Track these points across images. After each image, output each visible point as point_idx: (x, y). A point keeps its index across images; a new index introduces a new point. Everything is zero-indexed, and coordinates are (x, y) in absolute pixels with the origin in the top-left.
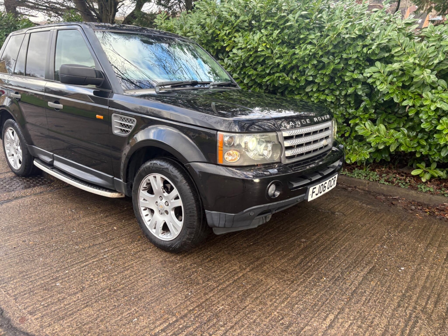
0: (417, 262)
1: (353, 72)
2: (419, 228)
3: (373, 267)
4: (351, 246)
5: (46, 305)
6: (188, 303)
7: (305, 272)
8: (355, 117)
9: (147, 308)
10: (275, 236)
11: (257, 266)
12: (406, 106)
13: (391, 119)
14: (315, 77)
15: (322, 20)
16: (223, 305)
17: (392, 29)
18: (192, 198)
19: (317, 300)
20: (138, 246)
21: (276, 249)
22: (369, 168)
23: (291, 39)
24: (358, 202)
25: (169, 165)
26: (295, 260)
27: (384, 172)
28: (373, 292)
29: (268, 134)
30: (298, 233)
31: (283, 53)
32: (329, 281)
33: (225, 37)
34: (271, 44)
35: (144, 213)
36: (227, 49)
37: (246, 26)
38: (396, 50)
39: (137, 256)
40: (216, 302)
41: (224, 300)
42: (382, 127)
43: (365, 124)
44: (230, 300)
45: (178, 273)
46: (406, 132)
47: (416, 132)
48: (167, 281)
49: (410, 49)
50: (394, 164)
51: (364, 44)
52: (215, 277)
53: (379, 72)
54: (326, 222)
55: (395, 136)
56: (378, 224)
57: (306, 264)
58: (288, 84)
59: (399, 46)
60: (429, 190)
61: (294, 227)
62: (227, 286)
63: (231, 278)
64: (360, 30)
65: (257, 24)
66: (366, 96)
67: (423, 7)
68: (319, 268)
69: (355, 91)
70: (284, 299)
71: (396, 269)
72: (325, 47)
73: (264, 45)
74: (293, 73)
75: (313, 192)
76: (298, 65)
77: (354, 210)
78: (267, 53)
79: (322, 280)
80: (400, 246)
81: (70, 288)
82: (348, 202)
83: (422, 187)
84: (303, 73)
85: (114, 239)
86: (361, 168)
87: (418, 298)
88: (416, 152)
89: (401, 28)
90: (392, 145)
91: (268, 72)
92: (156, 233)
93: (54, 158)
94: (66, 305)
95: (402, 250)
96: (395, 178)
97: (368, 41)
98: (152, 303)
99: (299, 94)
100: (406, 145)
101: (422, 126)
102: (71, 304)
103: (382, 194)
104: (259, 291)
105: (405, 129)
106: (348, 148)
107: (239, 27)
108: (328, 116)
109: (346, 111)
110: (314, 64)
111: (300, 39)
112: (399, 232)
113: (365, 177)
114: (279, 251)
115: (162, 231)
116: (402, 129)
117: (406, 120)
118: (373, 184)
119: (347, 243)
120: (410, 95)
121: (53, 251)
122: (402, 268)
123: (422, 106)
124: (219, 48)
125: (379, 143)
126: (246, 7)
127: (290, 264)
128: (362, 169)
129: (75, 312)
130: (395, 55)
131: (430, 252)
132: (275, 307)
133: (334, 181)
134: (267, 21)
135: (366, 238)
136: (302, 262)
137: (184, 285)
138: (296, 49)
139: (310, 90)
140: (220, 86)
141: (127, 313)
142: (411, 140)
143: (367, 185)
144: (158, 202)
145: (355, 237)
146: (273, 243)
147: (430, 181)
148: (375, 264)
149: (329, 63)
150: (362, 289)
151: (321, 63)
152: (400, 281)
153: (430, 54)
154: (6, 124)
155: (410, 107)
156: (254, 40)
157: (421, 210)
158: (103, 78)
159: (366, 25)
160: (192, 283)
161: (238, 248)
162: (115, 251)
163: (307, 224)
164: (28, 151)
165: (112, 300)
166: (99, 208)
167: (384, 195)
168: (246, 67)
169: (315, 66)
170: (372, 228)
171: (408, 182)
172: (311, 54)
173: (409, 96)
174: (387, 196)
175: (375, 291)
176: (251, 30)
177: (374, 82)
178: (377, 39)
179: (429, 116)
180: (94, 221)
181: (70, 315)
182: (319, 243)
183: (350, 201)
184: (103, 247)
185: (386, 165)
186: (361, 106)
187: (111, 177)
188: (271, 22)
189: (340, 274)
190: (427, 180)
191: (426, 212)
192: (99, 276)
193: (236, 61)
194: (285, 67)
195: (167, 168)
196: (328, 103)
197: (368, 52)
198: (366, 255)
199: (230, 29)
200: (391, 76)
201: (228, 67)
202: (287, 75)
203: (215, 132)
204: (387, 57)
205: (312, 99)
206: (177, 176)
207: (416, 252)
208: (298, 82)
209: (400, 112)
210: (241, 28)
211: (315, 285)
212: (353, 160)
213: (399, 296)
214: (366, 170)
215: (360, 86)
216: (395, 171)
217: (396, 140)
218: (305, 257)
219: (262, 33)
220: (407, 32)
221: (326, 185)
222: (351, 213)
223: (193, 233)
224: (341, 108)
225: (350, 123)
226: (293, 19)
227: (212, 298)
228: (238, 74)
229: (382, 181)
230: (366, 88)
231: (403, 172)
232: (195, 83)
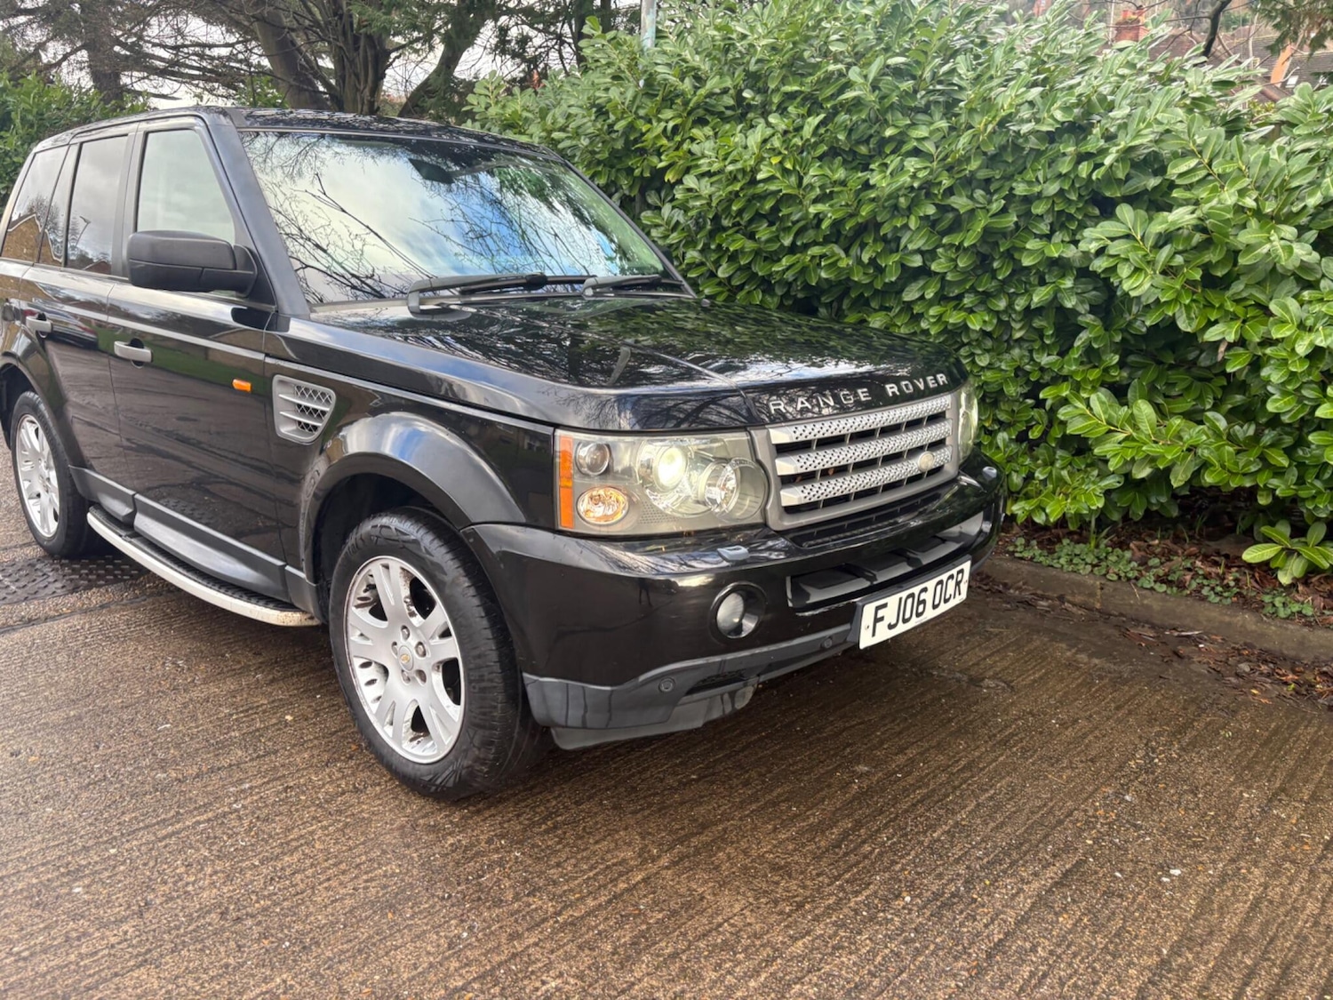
0: (1230, 850)
1: (1048, 237)
2: (1253, 737)
3: (1074, 866)
4: (1012, 793)
5: (25, 954)
6: (454, 964)
7: (847, 876)
8: (1059, 379)
9: (322, 977)
10: (773, 755)
11: (697, 852)
12: (1216, 345)
13: (1174, 385)
14: (929, 255)
15: (956, 80)
16: (561, 975)
17: (1166, 101)
18: (488, 633)
19: (870, 972)
20: (343, 777)
21: (768, 797)
22: (1108, 535)
23: (859, 142)
24: (1064, 646)
25: (422, 532)
26: (823, 832)
27: (1158, 550)
28: (1059, 951)
29: (718, 436)
30: (849, 745)
31: (835, 183)
32: (920, 909)
33: (664, 141)
34: (796, 160)
35: (361, 676)
36: (670, 177)
37: (727, 108)
38: (1183, 168)
39: (333, 808)
40: (540, 965)
41: (568, 957)
42: (1144, 410)
43: (1087, 402)
44: (588, 961)
45: (445, 866)
46: (1222, 424)
47: (1258, 424)
48: (404, 891)
49: (1227, 162)
50: (1191, 527)
51: (1083, 149)
52: (555, 883)
53: (1128, 236)
54: (947, 711)
55: (1186, 437)
56: (1119, 721)
57: (855, 849)
58: (848, 279)
59: (1192, 154)
60: (1300, 612)
61: (840, 724)
62: (588, 914)
63: (605, 886)
64: (1067, 109)
65: (759, 99)
66: (1090, 312)
67: (1296, 33)
68: (894, 863)
69: (1055, 297)
70: (760, 964)
71: (1155, 873)
72: (959, 162)
73: (775, 160)
74: (863, 246)
75: (877, 620)
76: (879, 219)
77: (1046, 674)
78: (785, 186)
79: (899, 904)
80: (1181, 795)
81: (108, 902)
82: (1031, 647)
83: (1278, 601)
84: (893, 245)
85: (276, 752)
86: (1080, 535)
87: (1210, 977)
88: (1255, 489)
89: (1201, 99)
90: (1176, 468)
91: (787, 242)
92: (396, 737)
93: (136, 507)
94: (81, 956)
95: (1186, 809)
96: (1189, 570)
97: (1094, 142)
98: (340, 962)
99: (883, 308)
100: (1223, 467)
101: (1271, 407)
102: (101, 954)
103: (1147, 622)
104: (684, 934)
105: (1219, 416)
106: (1039, 475)
107: (706, 110)
108: (942, 378)
109: (1032, 359)
110: (927, 217)
111: (884, 141)
112: (1182, 749)
113: (1094, 566)
114: (774, 804)
115: (411, 734)
116: (1209, 414)
117: (1223, 387)
118: (1115, 590)
119: (1004, 782)
120: (1230, 307)
121: (89, 784)
122: (1172, 872)
123: (1267, 342)
124: (647, 174)
125: (1133, 460)
126: (727, 51)
127: (804, 845)
128: (1085, 541)
129: (105, 980)
130: (1178, 182)
131: (1278, 816)
132: (727, 988)
133: (958, 584)
134: (788, 88)
135: (1071, 766)
136: (843, 840)
137: (452, 906)
138: (872, 170)
139: (917, 295)
140: (618, 287)
141: (258, 991)
142: (1238, 452)
143: (1099, 592)
144: (399, 645)
145: (1033, 764)
146: (760, 775)
147: (1305, 580)
148: (1084, 855)
149: (972, 211)
150: (1025, 940)
151: (948, 211)
152: (1159, 915)
153: (1293, 177)
154: (20, 406)
155: (1230, 346)
156: (746, 147)
157: (1268, 676)
158: (252, 269)
159: (1088, 91)
160: (479, 899)
161: (649, 789)
162: (270, 793)
163: (883, 717)
164: (73, 485)
165: (222, 949)
166: (257, 654)
167: (1153, 627)
168: (725, 229)
169: (930, 223)
170: (1097, 733)
171: (1232, 584)
172: (916, 185)
173: (1227, 312)
174: (1164, 628)
175: (1069, 946)
176: (742, 118)
177: (1113, 269)
178: (1121, 135)
179: (1293, 374)
180: (233, 694)
181: (89, 989)
182: (910, 780)
183: (1037, 643)
184: (237, 775)
185: (1166, 530)
186: (1077, 343)
187: (279, 563)
188: (801, 92)
189: (959, 884)
190: (1294, 578)
191: (1286, 683)
192: (202, 869)
193: (693, 213)
194: (837, 224)
195: (416, 542)
196: (974, 336)
197: (1094, 177)
198: (1060, 822)
199: (680, 116)
200: (1166, 251)
201: (674, 229)
202: (847, 251)
203: (548, 430)
204: (1155, 188)
205: (924, 325)
206: (443, 565)
207: (1231, 816)
208: (880, 270)
209: (1204, 361)
210: (712, 113)
211: (872, 919)
212: (1052, 511)
213: (1149, 968)
214: (1097, 546)
215: (1068, 283)
216: (1194, 549)
217: (1189, 450)
218: (858, 824)
219: (768, 124)
220: (1223, 112)
221: (928, 596)
222: (1035, 681)
223: (492, 743)
224: (1016, 352)
225: (1041, 396)
226: (862, 81)
227: (531, 950)
228: (702, 251)
229: (1148, 581)
230: (1091, 287)
231: (1218, 553)
232: (537, 281)
